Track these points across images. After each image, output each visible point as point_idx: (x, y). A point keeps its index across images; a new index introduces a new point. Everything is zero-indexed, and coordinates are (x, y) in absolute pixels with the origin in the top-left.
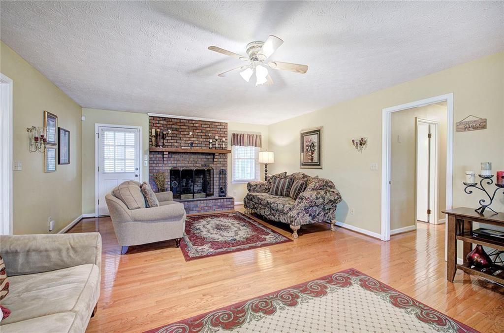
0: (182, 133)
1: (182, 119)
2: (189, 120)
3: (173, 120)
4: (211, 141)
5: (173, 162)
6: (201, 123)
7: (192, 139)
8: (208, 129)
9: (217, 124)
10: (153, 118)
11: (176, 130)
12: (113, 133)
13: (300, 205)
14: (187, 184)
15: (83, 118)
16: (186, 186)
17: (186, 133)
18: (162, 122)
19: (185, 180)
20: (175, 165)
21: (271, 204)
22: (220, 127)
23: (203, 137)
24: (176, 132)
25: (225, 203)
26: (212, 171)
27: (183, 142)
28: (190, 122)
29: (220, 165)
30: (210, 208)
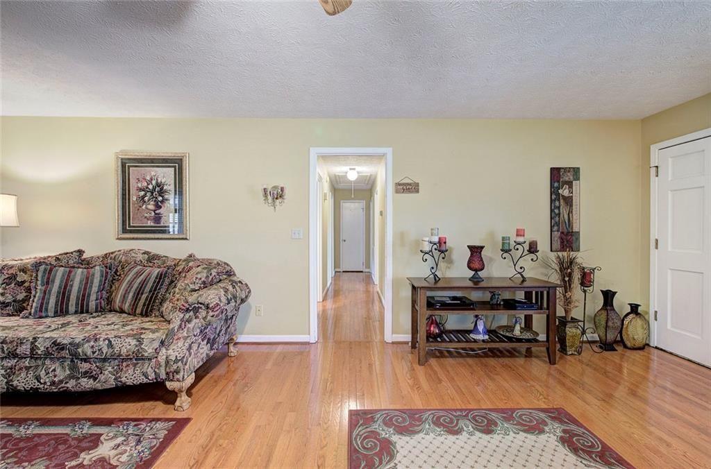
13: (190, 326)
21: (78, 345)
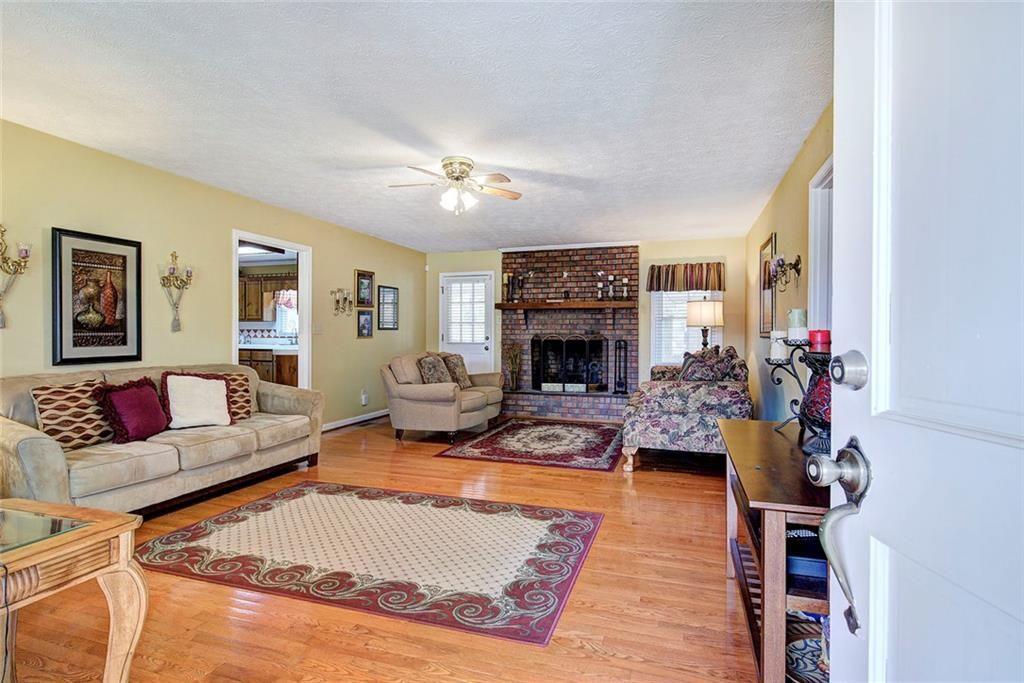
0: (550, 275)
1: (551, 251)
2: (562, 251)
3: (536, 255)
4: (600, 285)
5: (536, 327)
6: (584, 252)
7: (569, 285)
8: (597, 263)
9: (615, 251)
10: (507, 255)
11: (541, 270)
12: (459, 285)
14: (576, 367)
15: (427, 268)
16: (575, 371)
17: (556, 274)
18: (520, 260)
19: (572, 360)
20: (539, 332)
22: (623, 256)
23: (587, 279)
24: (541, 275)
25: (615, 407)
26: (605, 343)
27: (553, 290)
28: (565, 253)
29: (622, 332)
30: (584, 412)
